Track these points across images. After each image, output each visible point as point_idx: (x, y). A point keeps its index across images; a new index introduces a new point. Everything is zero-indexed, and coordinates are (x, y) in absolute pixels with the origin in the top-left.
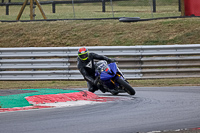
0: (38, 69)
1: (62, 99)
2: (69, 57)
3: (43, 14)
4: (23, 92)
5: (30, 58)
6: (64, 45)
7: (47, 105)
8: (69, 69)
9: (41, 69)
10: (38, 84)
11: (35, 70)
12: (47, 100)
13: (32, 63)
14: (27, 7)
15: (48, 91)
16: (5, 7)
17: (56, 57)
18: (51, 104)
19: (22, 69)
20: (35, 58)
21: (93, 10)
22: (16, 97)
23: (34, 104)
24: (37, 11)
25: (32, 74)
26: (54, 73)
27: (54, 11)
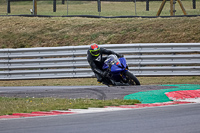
0: (178, 65)
3: (183, 9)
4: (163, 88)
5: (170, 53)
7: (187, 100)
9: (182, 65)
10: (178, 80)
11: (175, 65)
12: (187, 95)
13: (172, 58)
14: (168, 3)
15: (188, 87)
16: (145, 3)
17: (196, 52)
18: (191, 100)
19: (162, 65)
20: (175, 53)
22: (156, 92)
23: (174, 99)
24: (177, 7)
25: (172, 70)
26: (194, 69)
27: (194, 7)
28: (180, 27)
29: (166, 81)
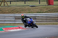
0: (6, 20)
1: (13, 29)
2: (15, 17)
4: (1, 27)
5: (4, 17)
6: (13, 13)
7: (8, 30)
8: (15, 20)
9: (7, 20)
10: (6, 24)
11: (5, 20)
12: (8, 29)
13: (4, 18)
14: (3, 3)
15: (9, 26)
17: (11, 17)
18: (10, 30)
20: (5, 17)
21: (22, 3)
23: (5, 30)
24: (6, 4)
25: (4, 22)
26: (11, 21)
27: (11, 4)
28: (6, 9)
29: (2, 25)
